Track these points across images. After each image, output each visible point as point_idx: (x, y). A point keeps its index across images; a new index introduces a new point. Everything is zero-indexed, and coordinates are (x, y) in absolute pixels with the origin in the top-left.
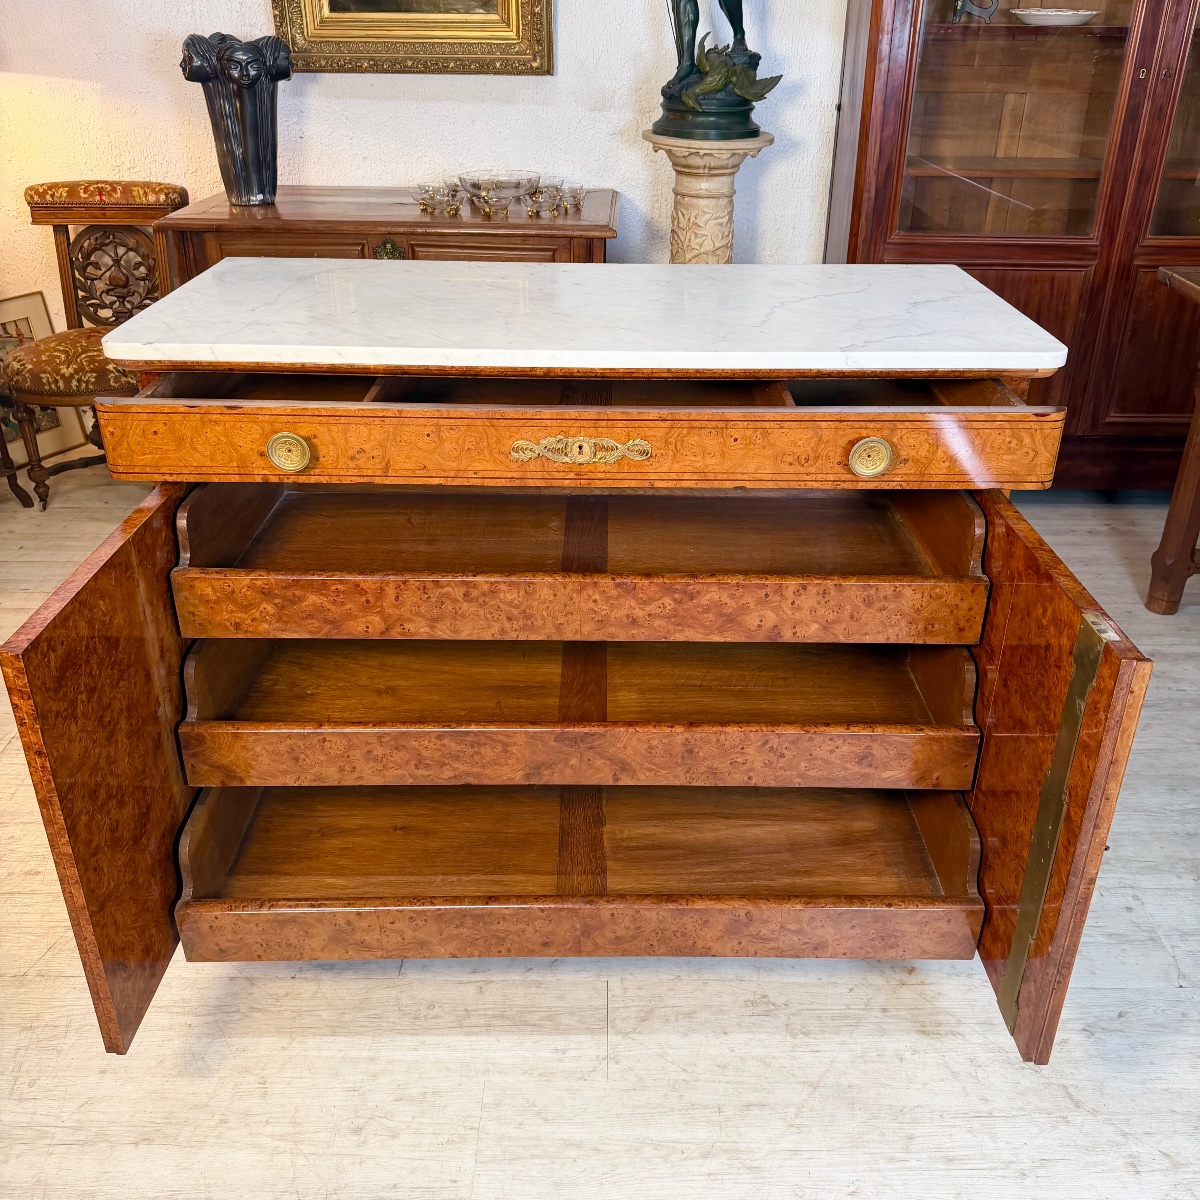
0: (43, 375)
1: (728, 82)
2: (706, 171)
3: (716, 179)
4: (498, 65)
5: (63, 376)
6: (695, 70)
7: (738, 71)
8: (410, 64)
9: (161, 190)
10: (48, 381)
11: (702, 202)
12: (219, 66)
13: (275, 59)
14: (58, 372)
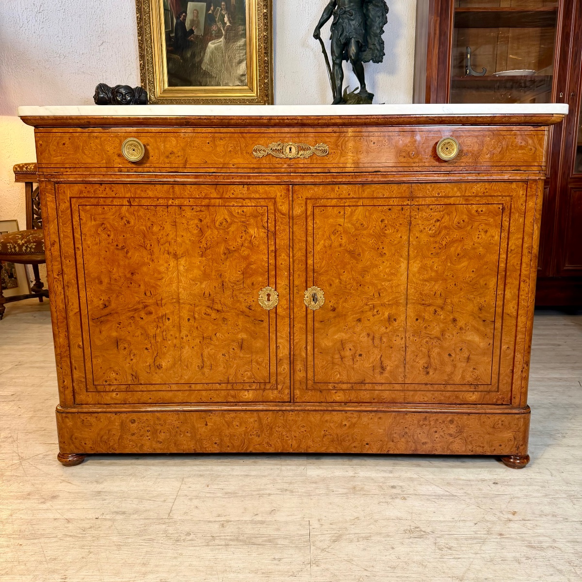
0: (8, 244)
5: (19, 245)
6: (342, 100)
10: (11, 247)
14: (16, 242)
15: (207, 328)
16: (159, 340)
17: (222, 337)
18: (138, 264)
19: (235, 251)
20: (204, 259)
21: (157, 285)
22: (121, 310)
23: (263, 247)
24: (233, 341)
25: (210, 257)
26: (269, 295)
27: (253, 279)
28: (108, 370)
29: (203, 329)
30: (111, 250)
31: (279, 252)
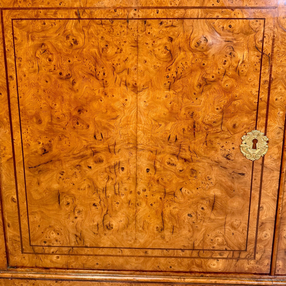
15: (170, 182)
16: (110, 195)
17: (188, 193)
18: (86, 98)
19: (214, 81)
20: (172, 92)
21: (110, 125)
22: (65, 156)
23: (254, 78)
24: (203, 199)
25: (179, 90)
26: (255, 141)
27: (236, 120)
28: (48, 230)
29: (165, 183)
30: (53, 80)
31: (274, 83)
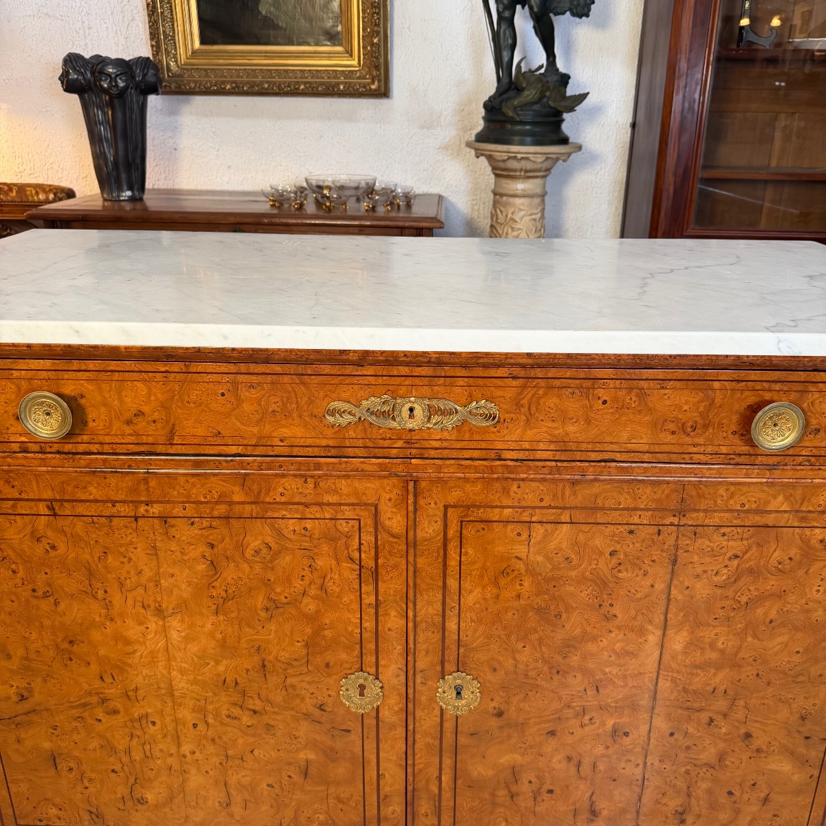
1: (542, 96)
2: (523, 173)
3: (531, 181)
4: (342, 87)
6: (513, 87)
7: (551, 88)
8: (266, 86)
9: (50, 191)
11: (518, 201)
12: (92, 80)
13: (144, 75)
15: (234, 741)
16: (137, 758)
17: (264, 756)
18: (81, 625)
19: (288, 604)
20: (221, 618)
21: (124, 663)
22: (55, 705)
23: (350, 598)
24: (290, 764)
25: (233, 615)
26: (362, 687)
27: (330, 657)
28: (42, 803)
29: (225, 743)
30: (23, 599)
31: (384, 607)
